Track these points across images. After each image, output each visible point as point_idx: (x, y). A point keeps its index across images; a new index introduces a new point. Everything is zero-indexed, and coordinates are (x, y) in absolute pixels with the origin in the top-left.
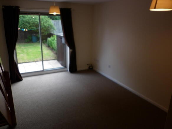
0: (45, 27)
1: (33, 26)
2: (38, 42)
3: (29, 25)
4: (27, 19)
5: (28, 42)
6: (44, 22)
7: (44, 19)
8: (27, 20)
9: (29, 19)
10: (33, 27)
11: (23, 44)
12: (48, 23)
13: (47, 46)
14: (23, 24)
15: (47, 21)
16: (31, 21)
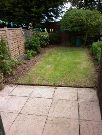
0: (92, 26)
1: (76, 26)
2: (82, 46)
3: (72, 25)
4: (70, 17)
5: (71, 46)
6: (92, 19)
7: (93, 16)
8: (70, 19)
9: (72, 17)
10: (76, 28)
11: (64, 48)
12: (97, 20)
13: (90, 54)
14: (66, 24)
15: (96, 18)
16: (74, 19)
